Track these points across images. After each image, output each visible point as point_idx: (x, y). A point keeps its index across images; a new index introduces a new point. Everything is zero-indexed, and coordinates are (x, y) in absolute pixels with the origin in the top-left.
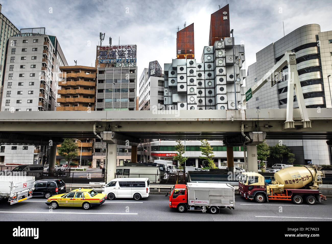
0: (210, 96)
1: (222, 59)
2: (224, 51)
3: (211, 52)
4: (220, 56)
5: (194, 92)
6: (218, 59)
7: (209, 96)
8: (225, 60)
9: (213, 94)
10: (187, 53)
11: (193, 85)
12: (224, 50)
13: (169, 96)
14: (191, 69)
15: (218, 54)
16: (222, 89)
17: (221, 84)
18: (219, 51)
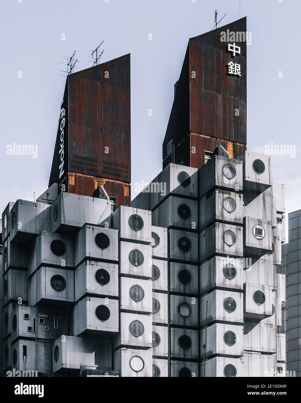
0: (185, 355)
1: (233, 228)
2: (239, 201)
3: (192, 191)
4: (228, 217)
5: (144, 338)
6: (221, 225)
7: (182, 356)
8: (242, 232)
9: (193, 350)
10: (104, 172)
11: (140, 310)
12: (242, 198)
13: (38, 339)
14: (133, 246)
15: (223, 207)
16: (230, 338)
17: (228, 319)
18: (226, 196)
